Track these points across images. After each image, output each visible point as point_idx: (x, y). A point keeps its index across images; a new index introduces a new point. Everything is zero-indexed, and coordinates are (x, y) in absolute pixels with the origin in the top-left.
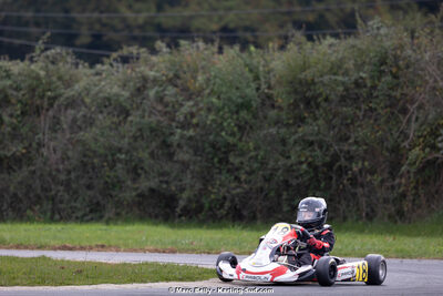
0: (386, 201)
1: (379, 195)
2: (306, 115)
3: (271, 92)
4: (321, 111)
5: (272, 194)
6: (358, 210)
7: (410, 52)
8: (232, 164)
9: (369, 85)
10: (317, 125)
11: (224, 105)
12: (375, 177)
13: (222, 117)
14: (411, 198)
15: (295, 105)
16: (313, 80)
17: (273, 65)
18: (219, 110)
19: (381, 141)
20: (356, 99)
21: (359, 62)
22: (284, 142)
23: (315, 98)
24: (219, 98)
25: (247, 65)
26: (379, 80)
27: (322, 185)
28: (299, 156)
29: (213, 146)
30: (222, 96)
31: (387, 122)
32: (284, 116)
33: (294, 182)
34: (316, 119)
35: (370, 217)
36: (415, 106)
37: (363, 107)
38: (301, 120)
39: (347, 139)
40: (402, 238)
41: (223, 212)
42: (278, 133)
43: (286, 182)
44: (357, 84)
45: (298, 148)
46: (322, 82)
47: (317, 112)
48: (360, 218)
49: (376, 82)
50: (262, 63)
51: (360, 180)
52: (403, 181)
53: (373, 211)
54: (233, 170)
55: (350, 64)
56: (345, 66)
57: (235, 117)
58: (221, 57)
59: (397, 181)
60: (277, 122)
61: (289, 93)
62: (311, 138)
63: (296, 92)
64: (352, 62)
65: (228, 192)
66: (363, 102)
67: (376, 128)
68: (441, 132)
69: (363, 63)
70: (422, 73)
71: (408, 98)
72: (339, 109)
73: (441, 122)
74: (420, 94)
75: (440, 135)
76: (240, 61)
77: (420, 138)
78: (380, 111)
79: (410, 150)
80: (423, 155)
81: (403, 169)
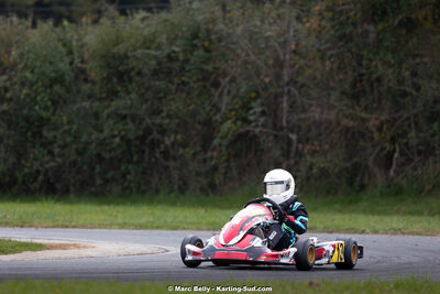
0: (198, 174)
1: (191, 168)
2: (119, 89)
3: (85, 66)
4: (134, 84)
5: (85, 167)
6: (170, 182)
7: (221, 26)
8: (46, 138)
9: (181, 57)
10: (131, 99)
11: (38, 79)
12: (187, 150)
13: (35, 91)
14: (223, 171)
15: (108, 79)
16: (126, 54)
17: (87, 39)
18: (32, 84)
19: (194, 114)
20: (169, 73)
21: (172, 36)
22: (97, 115)
23: (128, 72)
24: (32, 72)
25: (60, 40)
26: (191, 53)
27: (135, 158)
28: (112, 130)
29: (27, 120)
30: (36, 71)
31: (200, 95)
32: (97, 89)
33: (107, 156)
34: (129, 93)
35: (182, 190)
36: (227, 79)
37: (176, 80)
38: (114, 94)
39: (162, 111)
40: (214, 211)
41: (36, 185)
42: (91, 107)
43: (99, 155)
44: (170, 58)
46: (134, 56)
47: (130, 86)
48: (171, 191)
49: (189, 56)
50: (76, 37)
51: (172, 152)
52: (215, 154)
53: (185, 184)
54: (47, 144)
55: (163, 39)
56: (158, 40)
57: (48, 91)
58: (34, 31)
59: (209, 154)
60: (90, 96)
61: (101, 67)
62: (124, 112)
63: (109, 66)
64: (165, 36)
65: (41, 165)
66: (176, 76)
67: (188, 101)
68: (253, 104)
69: (176, 37)
70: (233, 46)
71: (220, 71)
72: (152, 83)
73: (253, 95)
74: (232, 68)
75: (252, 108)
76: (54, 35)
77: (231, 110)
78: (192, 84)
79: (222, 123)
80: (234, 128)
81: (216, 142)
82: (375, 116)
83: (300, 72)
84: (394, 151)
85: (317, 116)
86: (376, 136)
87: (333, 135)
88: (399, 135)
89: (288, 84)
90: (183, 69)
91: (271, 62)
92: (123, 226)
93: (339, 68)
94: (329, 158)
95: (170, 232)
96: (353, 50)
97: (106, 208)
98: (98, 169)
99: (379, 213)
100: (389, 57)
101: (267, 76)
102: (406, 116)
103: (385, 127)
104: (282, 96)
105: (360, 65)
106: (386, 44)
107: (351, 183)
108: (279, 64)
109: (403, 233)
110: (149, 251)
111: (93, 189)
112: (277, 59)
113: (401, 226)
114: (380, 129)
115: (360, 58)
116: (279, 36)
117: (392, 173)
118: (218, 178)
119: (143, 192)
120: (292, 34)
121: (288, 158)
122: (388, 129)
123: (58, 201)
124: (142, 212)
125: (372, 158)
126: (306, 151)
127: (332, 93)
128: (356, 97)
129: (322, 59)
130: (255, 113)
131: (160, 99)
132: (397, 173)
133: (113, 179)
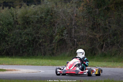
0: (49, 50)
1: (47, 48)
2: (27, 26)
3: (17, 20)
4: (31, 25)
5: (17, 48)
6: (41, 52)
7: (55, 9)
8: (6, 40)
9: (44, 18)
10: (30, 29)
11: (4, 24)
12: (46, 43)
13: (3, 27)
14: (56, 49)
15: (24, 24)
16: (29, 17)
17: (18, 12)
18: (2, 25)
19: (48, 34)
20: (41, 22)
21: (42, 12)
22: (21, 34)
23: (29, 22)
24: (3, 21)
25: (10, 13)
27: (31, 46)
28: (25, 38)
29: (1, 35)
31: (49, 28)
32: (21, 26)
33: (23, 45)
34: (29, 28)
35: (44, 55)
36: (57, 24)
37: (43, 24)
38: (25, 28)
39: (39, 33)
40: (53, 61)
41: (4, 53)
42: (19, 31)
43: (21, 45)
44: (41, 18)
45: (25, 36)
46: (31, 17)
48: (42, 55)
49: (46, 17)
50: (15, 12)
51: (42, 44)
52: (54, 45)
53: (45, 53)
54: (7, 42)
55: (39, 12)
56: (38, 13)
57: (7, 27)
58: (3, 10)
59: (52, 45)
60: (19, 28)
61: (22, 20)
62: (28, 33)
63: (24, 20)
64: (40, 12)
65: (5, 48)
66: (43, 23)
67: (46, 30)
68: (64, 31)
70: (59, 15)
71: (55, 22)
72: (36, 25)
73: (64, 28)
74: (58, 21)
75: (64, 32)
76: (9, 11)
77: (58, 32)
78: (47, 25)
79: (55, 36)
80: (59, 37)
81: (54, 41)
82: (98, 34)
83: (77, 22)
84: (104, 44)
85: (82, 34)
86: (99, 40)
87: (87, 39)
88: (105, 40)
89: (74, 25)
90: (45, 21)
91: (69, 19)
92: (28, 65)
93: (88, 21)
94: (85, 46)
95: (41, 66)
96: (92, 16)
97: (23, 59)
98: (21, 48)
99: (99, 61)
100: (102, 18)
101: (68, 23)
102: (107, 34)
103: (101, 37)
104: (72, 29)
105: (94, 20)
106: (101, 14)
107: (92, 53)
108: (72, 20)
109: (106, 67)
110: (35, 72)
111: (20, 54)
112: (71, 18)
113: (106, 65)
114: (100, 38)
115: (94, 18)
116: (72, 12)
117: (103, 50)
118: (55, 51)
119: (34, 55)
120: (75, 11)
121: (74, 46)
122: (102, 38)
123: (10, 57)
124: (33, 61)
125: (97, 46)
126: (79, 44)
127: (86, 28)
128: (93, 29)
129: (84, 18)
130: (65, 33)
131: (38, 29)
132: (105, 50)
133: (25, 52)
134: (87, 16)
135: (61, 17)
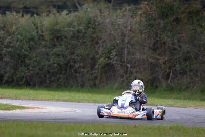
0: (89, 80)
1: (86, 77)
2: (57, 44)
3: (43, 34)
4: (63, 42)
5: (42, 76)
6: (78, 83)
7: (100, 19)
8: (26, 63)
9: (83, 31)
10: (62, 48)
11: (23, 39)
12: (85, 69)
13: (23, 44)
14: (99, 79)
15: (53, 39)
16: (60, 29)
17: (44, 23)
18: (21, 41)
19: (88, 55)
20: (78, 38)
21: (79, 22)
22: (47, 54)
23: (61, 37)
24: (21, 36)
25: (33, 23)
26: (87, 30)
27: (63, 72)
28: (54, 60)
29: (19, 55)
30: (23, 35)
31: (90, 47)
32: (48, 43)
33: (52, 71)
34: (61, 45)
35: (82, 86)
36: (102, 41)
37: (81, 41)
38: (54, 46)
39: (74, 53)
40: (95, 95)
41: (22, 82)
42: (45, 51)
43: (49, 72)
44: (79, 31)
46: (64, 30)
47: (61, 43)
48: (78, 86)
50: (40, 22)
51: (78, 70)
52: (96, 71)
53: (83, 83)
54: (27, 66)
55: (76, 23)
56: (73, 24)
57: (28, 43)
58: (23, 19)
59: (94, 72)
60: (45, 46)
61: (50, 34)
62: (59, 53)
63: (53, 34)
64: (76, 22)
65: (24, 74)
66: (81, 39)
67: (86, 50)
68: (113, 51)
69: (81, 23)
70: (105, 27)
71: (99, 37)
72: (71, 41)
73: (113, 48)
74: (104, 36)
75: (112, 53)
76: (31, 21)
77: (103, 54)
78: (87, 43)
79: (99, 59)
80: (104, 61)
81: (97, 66)
82: (162, 58)
83: (132, 39)
84: (170, 72)
85: (139, 57)
86: (163, 66)
87: (145, 65)
88: (173, 66)
89: (127, 43)
90: (84, 36)
91: (120, 34)
92: (58, 100)
93: (148, 37)
94: (143, 74)
95: (77, 103)
96: (154, 30)
97: (51, 92)
98: (48, 76)
99: (164, 98)
100: (169, 34)
101: (118, 40)
102: (175, 58)
103: (167, 63)
104: (124, 48)
105: (157, 36)
106: (168, 28)
107: (152, 85)
108: (124, 35)
109: (173, 107)
110: (68, 111)
111: (46, 85)
112: (123, 33)
113: (172, 103)
114: (164, 63)
115: (157, 34)
116: (124, 23)
117: (169, 81)
118: (97, 82)
119: (66, 87)
120: (129, 23)
121: (126, 74)
123: (31, 89)
124: (66, 95)
125: (161, 75)
126: (134, 71)
127: (145, 48)
128: (155, 50)
129: (141, 34)
130: (113, 55)
131: (74, 48)
132: (171, 82)
133: (54, 81)
134: (146, 31)
135: (109, 31)
